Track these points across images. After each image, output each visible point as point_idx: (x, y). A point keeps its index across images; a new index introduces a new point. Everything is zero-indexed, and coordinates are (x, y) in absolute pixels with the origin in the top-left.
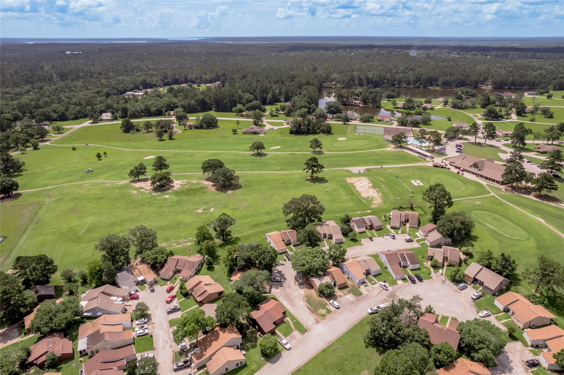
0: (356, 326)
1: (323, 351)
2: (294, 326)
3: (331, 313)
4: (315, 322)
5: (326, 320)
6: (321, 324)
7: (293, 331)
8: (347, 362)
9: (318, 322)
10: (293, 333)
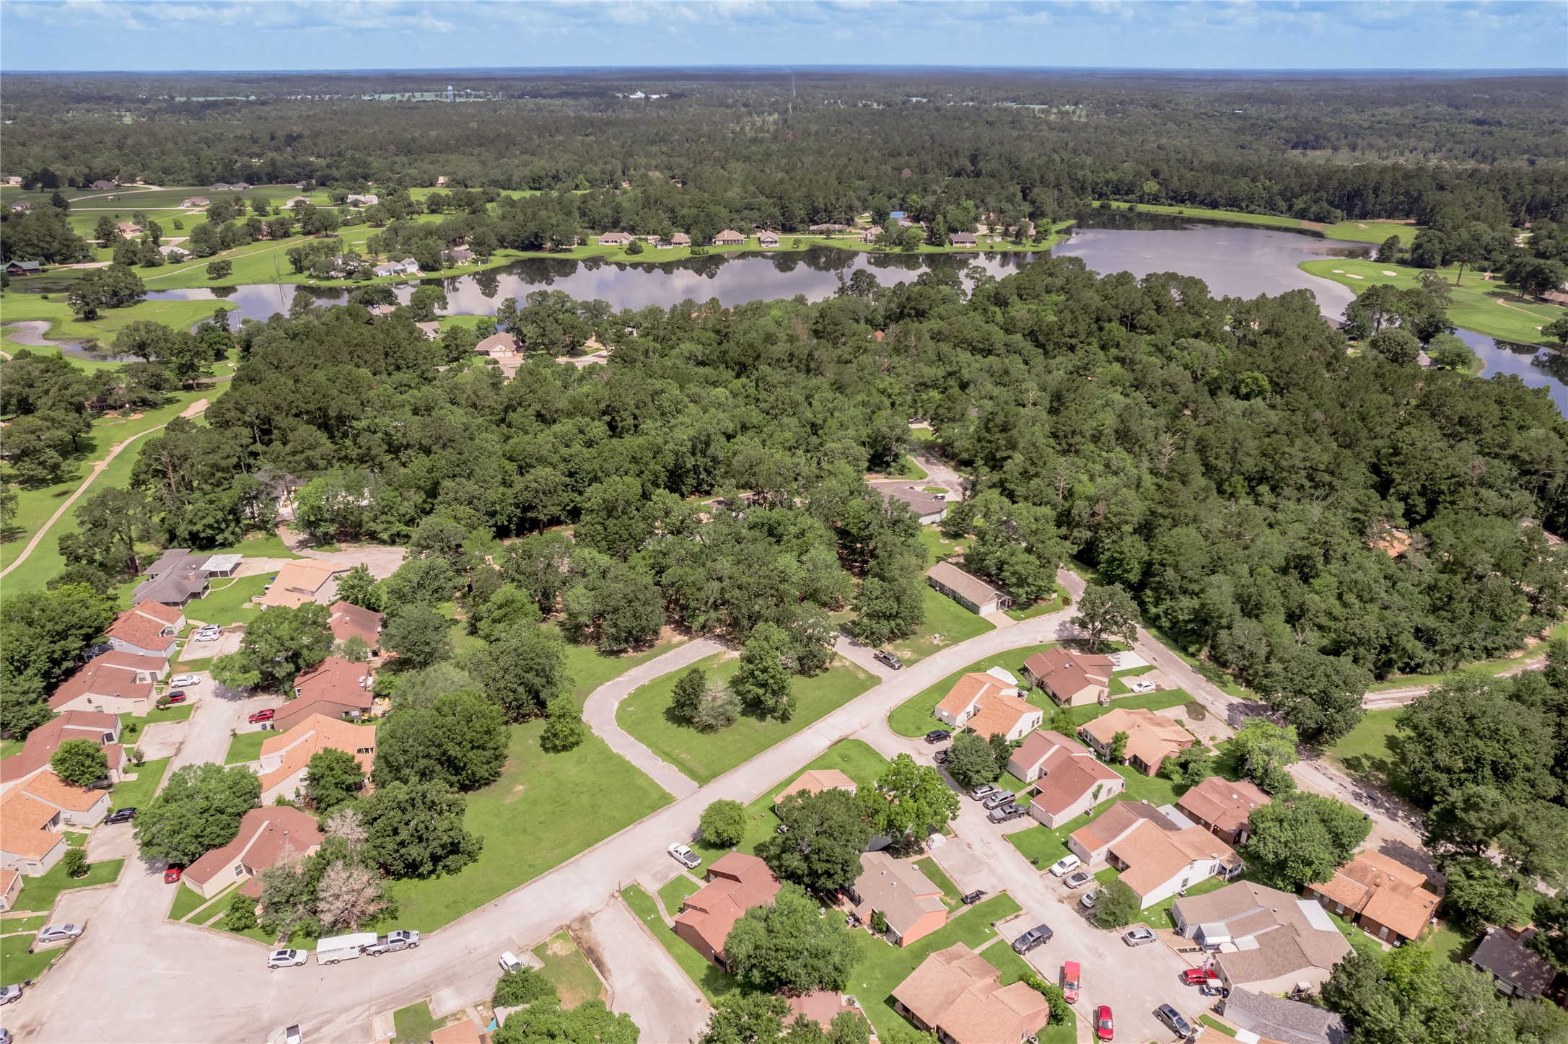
0: (478, 904)
1: (589, 845)
2: (654, 903)
3: (534, 945)
4: (592, 921)
5: (557, 924)
6: (576, 914)
7: (660, 892)
8: (542, 819)
9: (583, 919)
10: (659, 886)
